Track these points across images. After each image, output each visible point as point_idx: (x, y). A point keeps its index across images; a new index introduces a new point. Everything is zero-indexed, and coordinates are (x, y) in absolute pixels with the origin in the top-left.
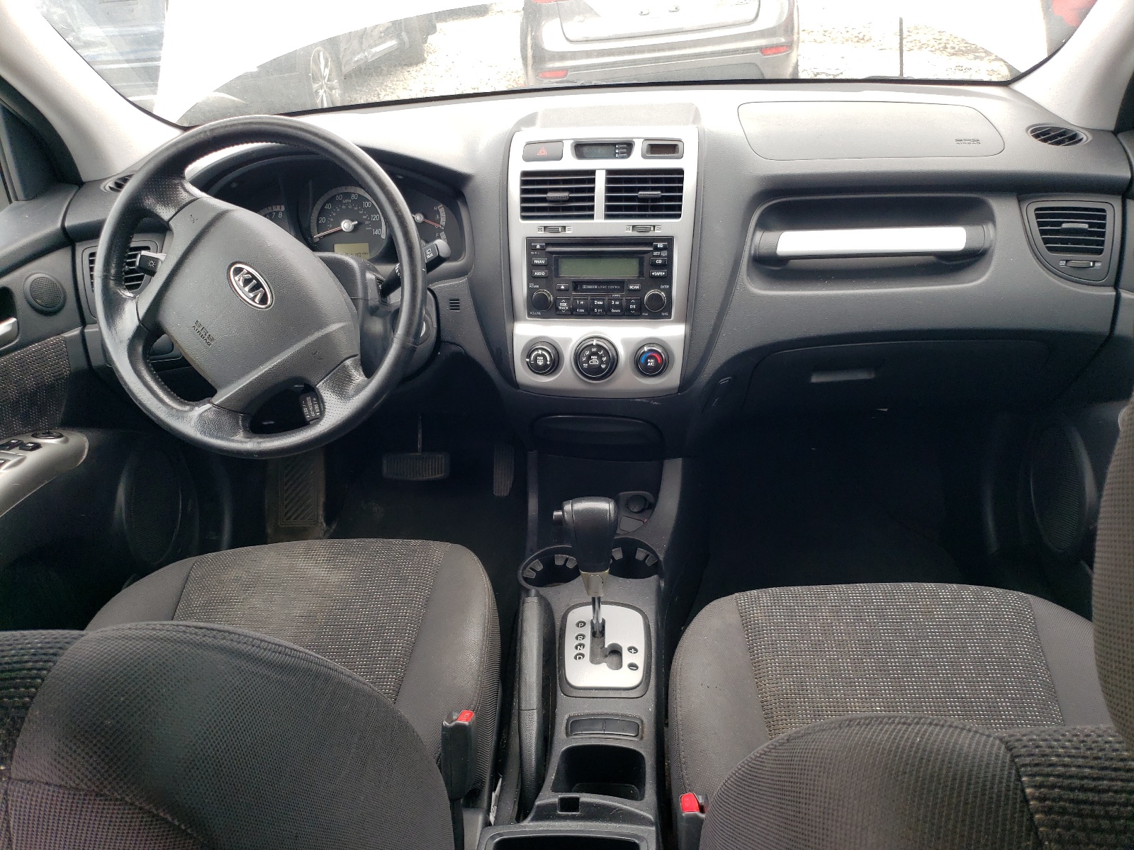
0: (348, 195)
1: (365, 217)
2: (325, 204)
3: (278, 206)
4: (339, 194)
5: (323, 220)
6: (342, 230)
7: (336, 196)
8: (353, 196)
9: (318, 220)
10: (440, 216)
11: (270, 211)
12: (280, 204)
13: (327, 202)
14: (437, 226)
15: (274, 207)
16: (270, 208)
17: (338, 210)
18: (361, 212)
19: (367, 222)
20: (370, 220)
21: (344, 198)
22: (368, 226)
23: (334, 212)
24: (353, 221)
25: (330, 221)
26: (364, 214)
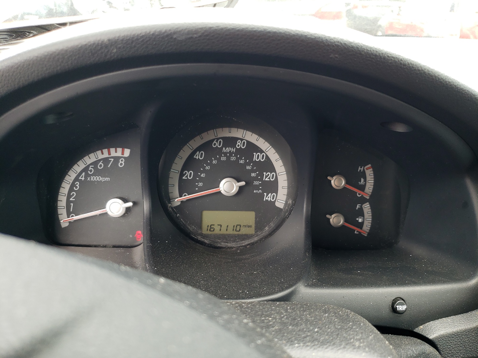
0: (231, 141)
1: (253, 175)
2: (194, 153)
3: (119, 150)
4: (218, 139)
5: (189, 175)
6: (220, 192)
7: (213, 140)
8: (239, 143)
9: (182, 175)
10: (365, 181)
11: (106, 155)
12: (123, 148)
13: (199, 149)
14: (359, 195)
15: (112, 150)
16: (105, 151)
17: (214, 162)
18: (248, 168)
19: (256, 183)
20: (261, 179)
21: (225, 146)
22: (257, 187)
23: (208, 165)
24: (239, 181)
25: (200, 176)
26: (252, 171)
